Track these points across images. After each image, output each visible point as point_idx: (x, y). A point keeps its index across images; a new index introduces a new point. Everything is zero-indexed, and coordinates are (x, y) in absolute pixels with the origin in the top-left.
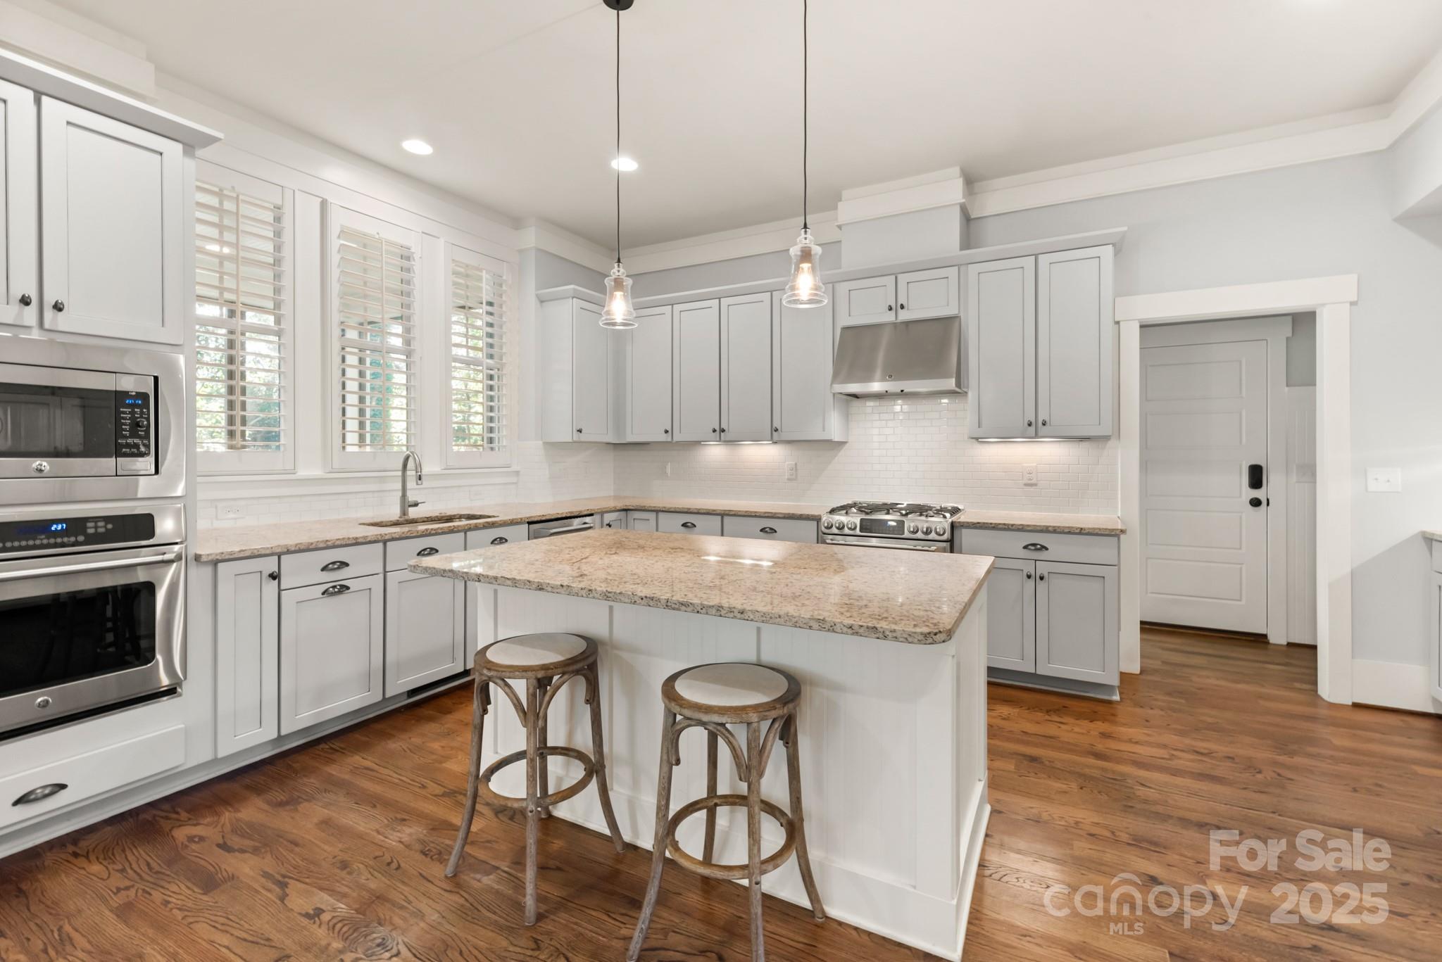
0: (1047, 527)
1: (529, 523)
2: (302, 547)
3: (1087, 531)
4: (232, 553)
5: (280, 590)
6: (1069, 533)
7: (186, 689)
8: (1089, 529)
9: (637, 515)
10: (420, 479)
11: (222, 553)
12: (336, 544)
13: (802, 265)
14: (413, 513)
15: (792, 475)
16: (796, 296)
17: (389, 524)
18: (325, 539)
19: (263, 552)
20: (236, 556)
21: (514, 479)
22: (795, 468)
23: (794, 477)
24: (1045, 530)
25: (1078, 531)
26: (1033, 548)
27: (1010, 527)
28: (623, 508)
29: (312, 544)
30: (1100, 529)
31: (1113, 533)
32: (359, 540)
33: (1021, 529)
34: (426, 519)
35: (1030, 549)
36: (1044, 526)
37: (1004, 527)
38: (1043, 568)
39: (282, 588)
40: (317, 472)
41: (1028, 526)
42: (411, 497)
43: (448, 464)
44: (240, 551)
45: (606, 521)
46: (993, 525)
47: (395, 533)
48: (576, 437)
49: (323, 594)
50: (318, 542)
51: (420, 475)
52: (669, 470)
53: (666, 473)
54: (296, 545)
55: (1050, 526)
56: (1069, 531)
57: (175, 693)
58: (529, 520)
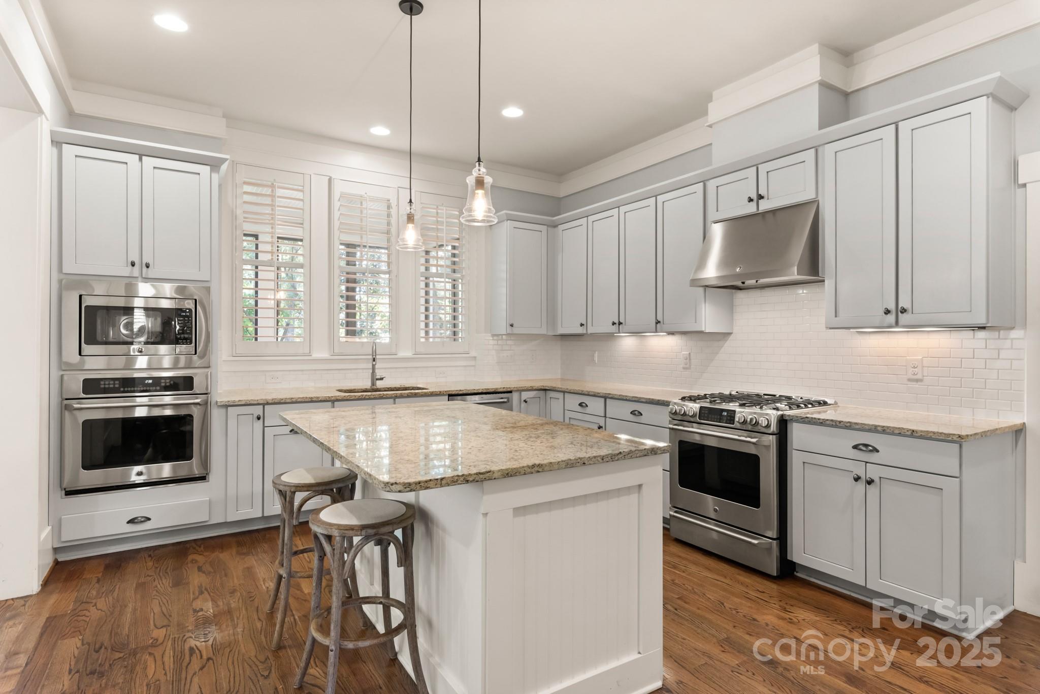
0: (876, 426)
1: (449, 395)
2: (276, 401)
3: (919, 434)
4: (234, 401)
5: (264, 427)
6: (900, 434)
7: (212, 477)
8: (922, 431)
9: (552, 394)
10: (374, 361)
11: (229, 401)
12: (298, 401)
13: (477, 191)
14: (379, 384)
15: (686, 364)
16: (472, 216)
18: (291, 397)
19: (253, 402)
20: (236, 404)
21: (473, 363)
22: (689, 358)
23: (688, 366)
24: (874, 429)
25: (909, 433)
26: (864, 448)
27: (838, 424)
28: (540, 388)
29: (282, 400)
30: (934, 433)
31: (950, 439)
32: (314, 399)
33: (849, 426)
34: (387, 389)
35: (861, 450)
36: (872, 425)
37: (831, 423)
38: (873, 472)
39: (265, 425)
40: (325, 355)
41: (856, 424)
43: (417, 351)
44: (239, 401)
45: (523, 398)
46: (821, 421)
47: (339, 396)
48: (509, 330)
49: (291, 431)
50: (286, 398)
51: (374, 358)
52: (596, 359)
53: (594, 360)
54: (273, 399)
55: (879, 426)
56: (900, 433)
57: (205, 479)
58: (448, 393)
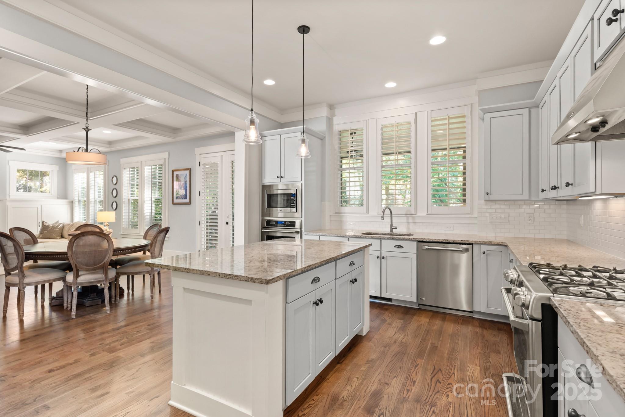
1: (418, 241)
14: (394, 231)
17: (382, 234)
28: (500, 243)
34: (397, 235)
42: (394, 226)
43: (429, 212)
45: (482, 250)
48: (486, 197)
58: (417, 240)
